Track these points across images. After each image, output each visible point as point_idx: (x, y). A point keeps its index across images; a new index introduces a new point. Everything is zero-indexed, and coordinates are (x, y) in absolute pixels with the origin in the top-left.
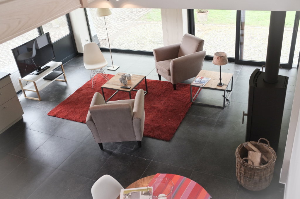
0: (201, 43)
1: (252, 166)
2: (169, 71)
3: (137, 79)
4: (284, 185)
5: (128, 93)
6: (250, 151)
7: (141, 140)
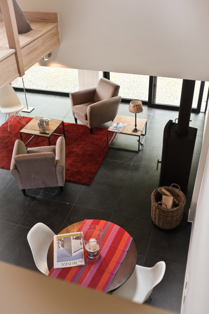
0: (116, 88)
1: (166, 209)
2: (86, 116)
3: (55, 123)
4: (191, 223)
5: (47, 138)
6: (164, 196)
7: (63, 186)
